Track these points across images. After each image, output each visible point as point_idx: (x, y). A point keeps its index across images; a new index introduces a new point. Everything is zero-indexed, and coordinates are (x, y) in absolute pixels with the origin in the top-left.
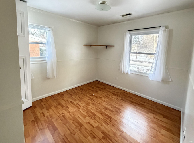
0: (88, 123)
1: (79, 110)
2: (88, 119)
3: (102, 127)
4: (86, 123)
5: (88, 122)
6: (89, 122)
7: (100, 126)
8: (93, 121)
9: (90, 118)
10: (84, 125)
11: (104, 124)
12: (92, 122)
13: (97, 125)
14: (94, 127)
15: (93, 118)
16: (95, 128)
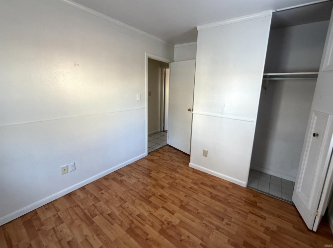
0: (173, 212)
1: (202, 239)
2: (175, 220)
3: (150, 209)
4: (175, 212)
5: (173, 214)
6: (171, 214)
7: (152, 210)
8: (165, 218)
9: (171, 222)
10: (178, 209)
11: (146, 214)
12: (167, 215)
13: (158, 212)
14: (163, 207)
15: (165, 223)
16: (161, 206)
